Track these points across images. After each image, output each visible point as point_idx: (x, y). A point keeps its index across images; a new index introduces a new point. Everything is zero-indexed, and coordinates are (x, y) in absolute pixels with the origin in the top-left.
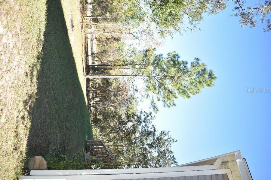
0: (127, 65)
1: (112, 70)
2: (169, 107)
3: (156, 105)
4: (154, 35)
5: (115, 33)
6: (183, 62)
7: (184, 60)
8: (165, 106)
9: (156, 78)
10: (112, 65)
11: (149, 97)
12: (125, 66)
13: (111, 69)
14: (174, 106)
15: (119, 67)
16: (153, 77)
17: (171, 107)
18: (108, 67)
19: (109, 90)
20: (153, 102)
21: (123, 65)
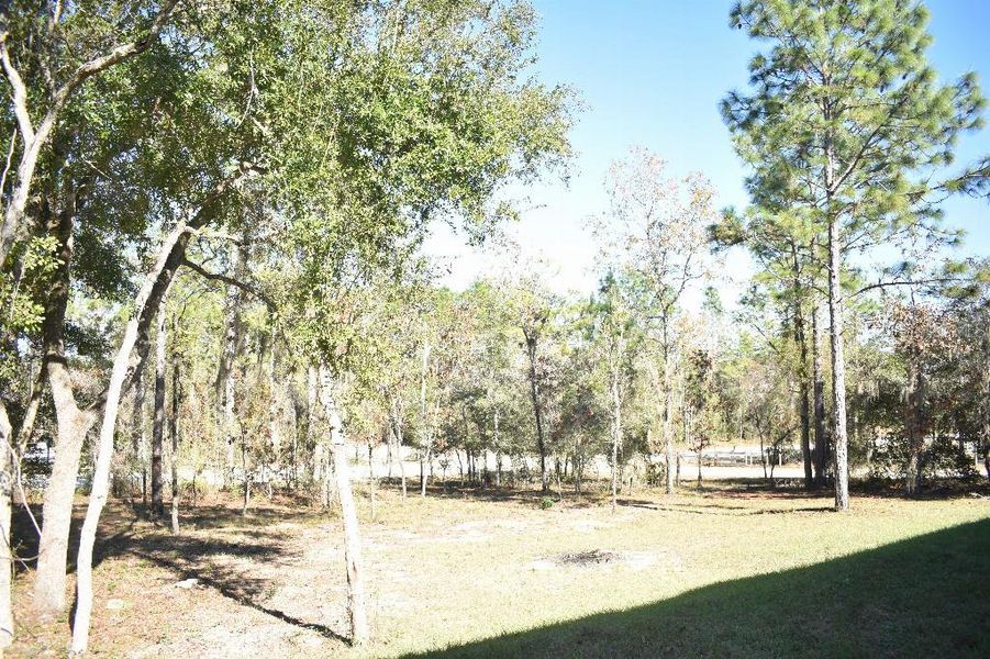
0: (799, 323)
1: (823, 384)
2: (978, 103)
3: (975, 168)
5: (668, 373)
8: (976, 125)
9: (836, 184)
10: (804, 386)
11: (935, 207)
12: (807, 333)
13: (819, 388)
14: (978, 82)
15: (809, 356)
16: (833, 197)
17: (979, 94)
18: (812, 401)
20: (961, 185)
21: (799, 337)
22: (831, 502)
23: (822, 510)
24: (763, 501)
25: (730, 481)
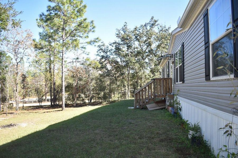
0: (50, 69)
1: (55, 83)
2: (94, 27)
3: (93, 40)
4: (19, 40)
5: (17, 80)
6: (48, 11)
7: (47, 9)
8: (93, 31)
9: (65, 39)
10: (51, 83)
11: (84, 47)
12: (52, 71)
13: (54, 84)
14: (94, 23)
15: (52, 76)
16: (64, 42)
17: (94, 25)
18: (52, 87)
19: (76, 86)
20: (90, 43)
21: (50, 72)
22: (61, 109)
23: (59, 111)
24: (42, 111)
25: (30, 107)
